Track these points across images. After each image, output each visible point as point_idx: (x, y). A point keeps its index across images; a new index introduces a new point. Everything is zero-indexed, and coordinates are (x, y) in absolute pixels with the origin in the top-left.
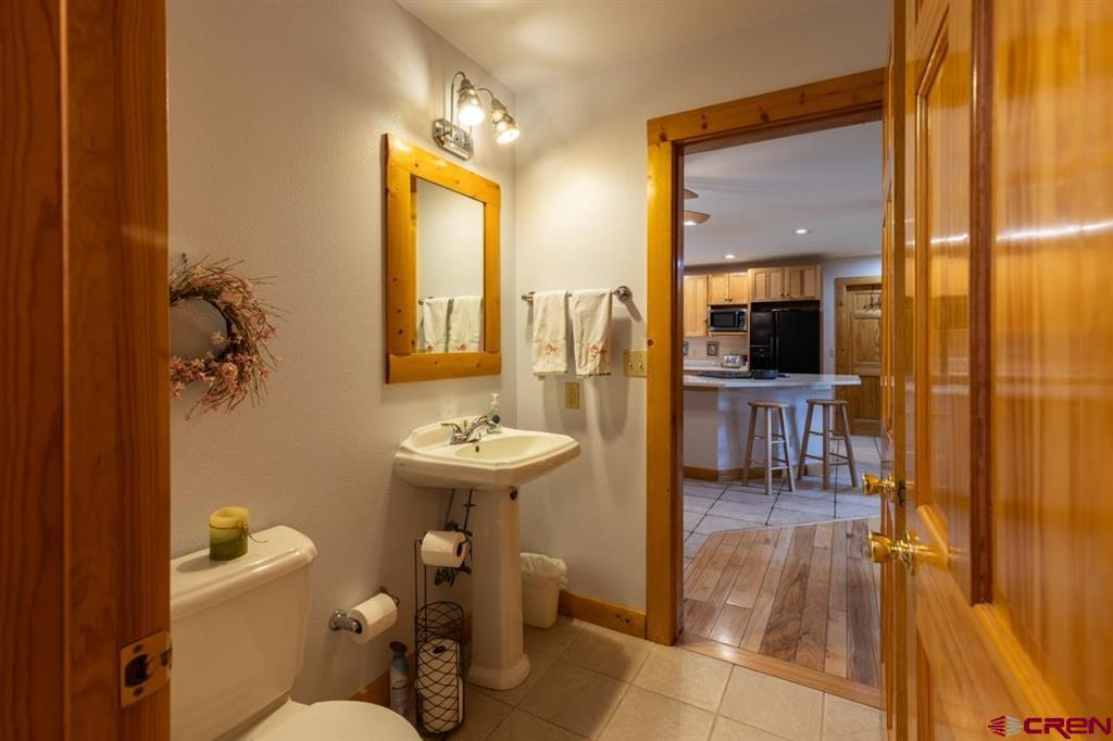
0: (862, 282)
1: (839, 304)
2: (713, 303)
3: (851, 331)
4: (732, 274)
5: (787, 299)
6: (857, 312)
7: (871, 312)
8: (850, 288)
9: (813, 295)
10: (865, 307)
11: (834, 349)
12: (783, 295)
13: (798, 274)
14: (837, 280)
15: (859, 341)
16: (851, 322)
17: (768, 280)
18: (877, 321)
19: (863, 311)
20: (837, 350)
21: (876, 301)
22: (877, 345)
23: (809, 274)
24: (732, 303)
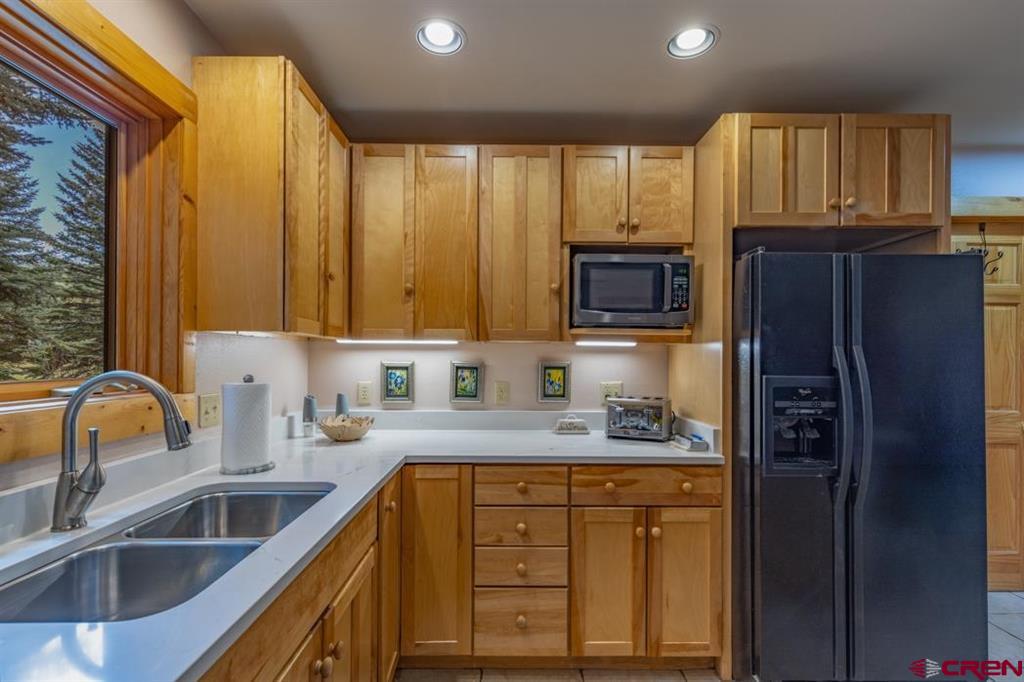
2: (579, 236)
5: (850, 220)
9: (925, 209)
12: (835, 207)
13: (883, 140)
17: (790, 153)
23: (913, 140)
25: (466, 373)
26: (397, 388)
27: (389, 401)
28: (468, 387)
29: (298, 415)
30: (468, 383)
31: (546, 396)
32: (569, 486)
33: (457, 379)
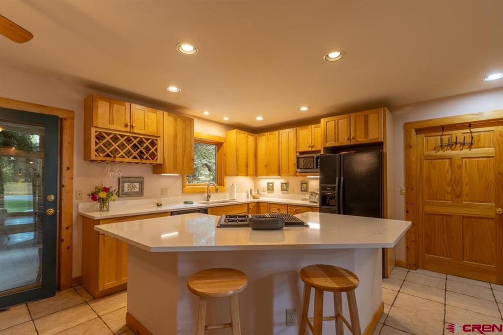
0: (431, 124)
1: (408, 146)
2: (300, 150)
3: (421, 170)
4: (313, 126)
5: (353, 142)
6: (426, 153)
7: (441, 153)
8: (419, 131)
9: (376, 136)
10: (435, 148)
11: (404, 188)
12: (349, 139)
13: (363, 119)
14: (406, 125)
15: (429, 180)
16: (421, 164)
17: (337, 127)
18: (447, 161)
19: (433, 153)
20: (407, 189)
21: (446, 142)
22: (448, 185)
23: (372, 117)
24: (313, 149)
25: (284, 185)
26: (270, 188)
27: (269, 191)
28: (285, 188)
29: (249, 193)
30: (285, 187)
31: (302, 191)
32: (287, 209)
33: (282, 186)
